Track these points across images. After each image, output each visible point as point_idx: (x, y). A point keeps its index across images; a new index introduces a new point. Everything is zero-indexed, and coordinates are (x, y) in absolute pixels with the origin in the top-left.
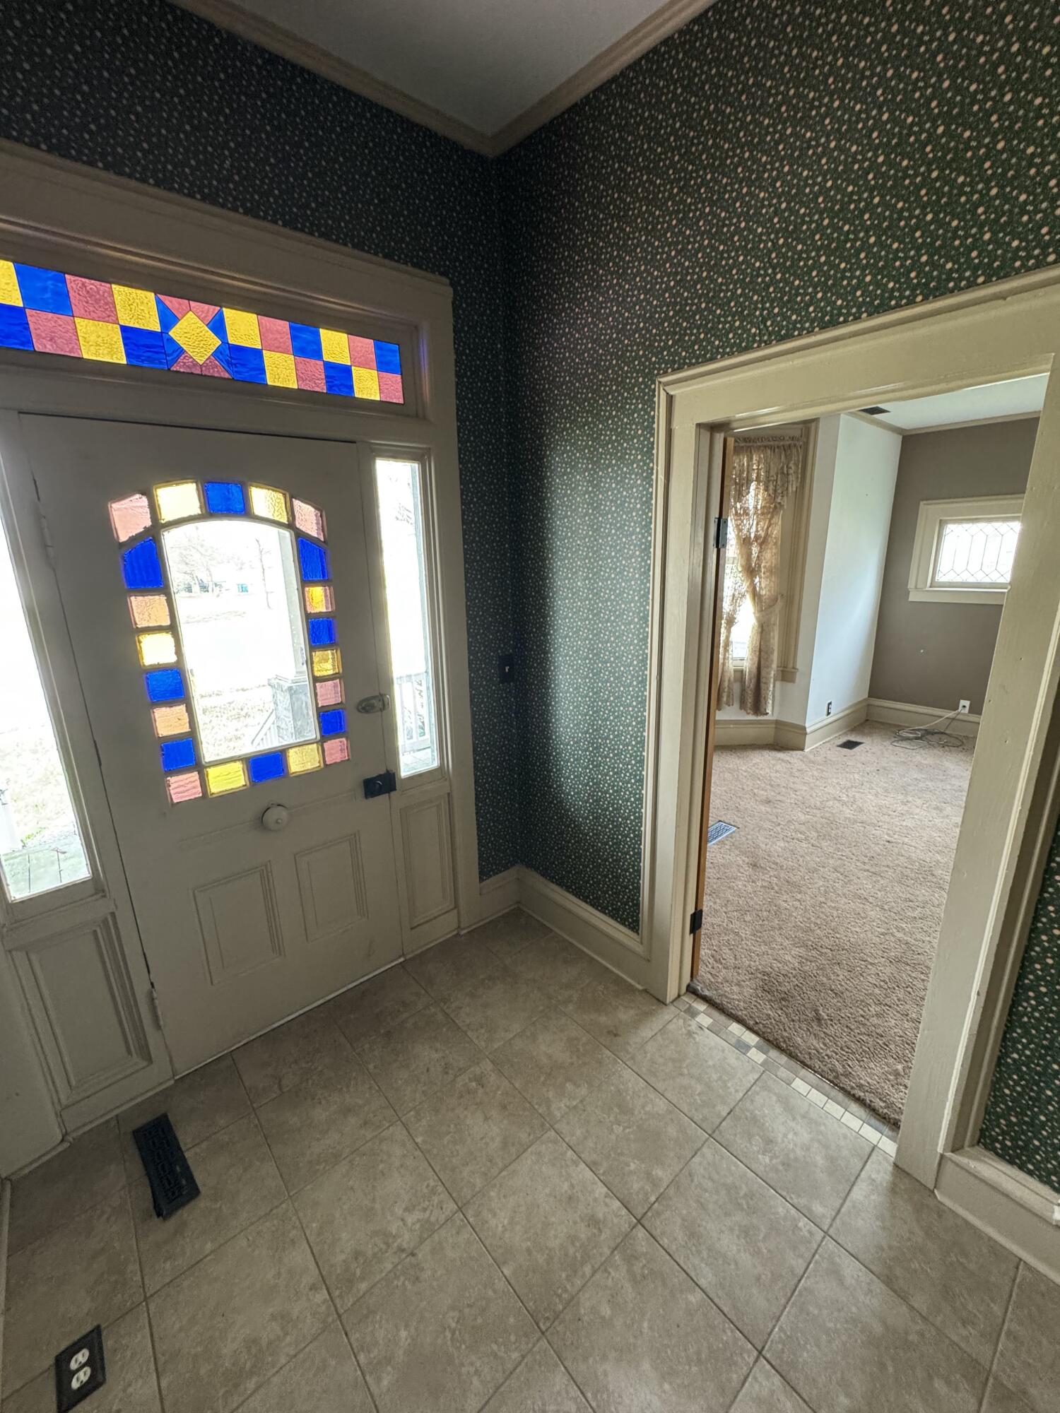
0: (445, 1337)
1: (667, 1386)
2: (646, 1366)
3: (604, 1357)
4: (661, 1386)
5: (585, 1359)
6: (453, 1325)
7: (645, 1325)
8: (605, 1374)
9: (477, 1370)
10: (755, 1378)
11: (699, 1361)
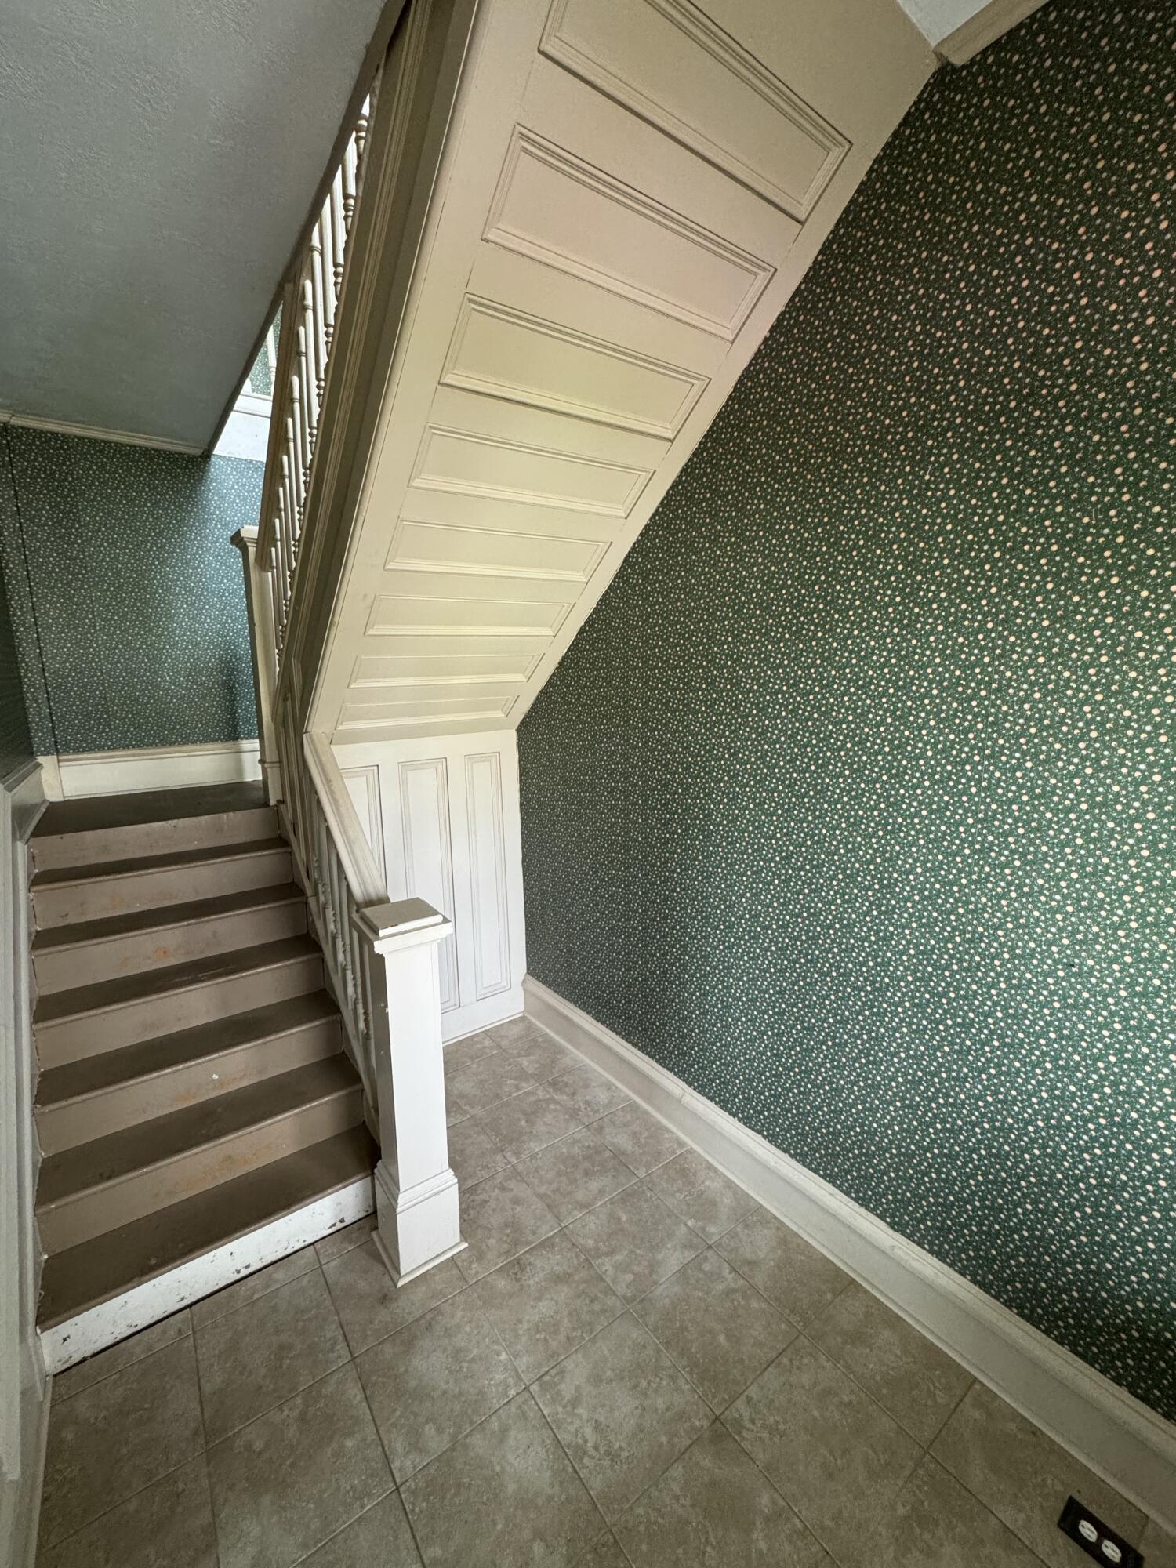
0: (716, 1538)
1: (498, 1468)
2: (511, 1488)
3: (550, 1498)
4: (502, 1468)
5: (569, 1500)
6: (708, 1549)
7: (499, 1527)
8: (552, 1485)
9: (678, 1501)
10: (415, 1468)
11: (459, 1485)
